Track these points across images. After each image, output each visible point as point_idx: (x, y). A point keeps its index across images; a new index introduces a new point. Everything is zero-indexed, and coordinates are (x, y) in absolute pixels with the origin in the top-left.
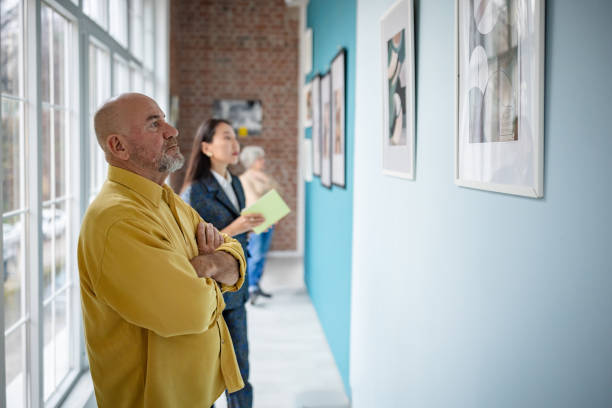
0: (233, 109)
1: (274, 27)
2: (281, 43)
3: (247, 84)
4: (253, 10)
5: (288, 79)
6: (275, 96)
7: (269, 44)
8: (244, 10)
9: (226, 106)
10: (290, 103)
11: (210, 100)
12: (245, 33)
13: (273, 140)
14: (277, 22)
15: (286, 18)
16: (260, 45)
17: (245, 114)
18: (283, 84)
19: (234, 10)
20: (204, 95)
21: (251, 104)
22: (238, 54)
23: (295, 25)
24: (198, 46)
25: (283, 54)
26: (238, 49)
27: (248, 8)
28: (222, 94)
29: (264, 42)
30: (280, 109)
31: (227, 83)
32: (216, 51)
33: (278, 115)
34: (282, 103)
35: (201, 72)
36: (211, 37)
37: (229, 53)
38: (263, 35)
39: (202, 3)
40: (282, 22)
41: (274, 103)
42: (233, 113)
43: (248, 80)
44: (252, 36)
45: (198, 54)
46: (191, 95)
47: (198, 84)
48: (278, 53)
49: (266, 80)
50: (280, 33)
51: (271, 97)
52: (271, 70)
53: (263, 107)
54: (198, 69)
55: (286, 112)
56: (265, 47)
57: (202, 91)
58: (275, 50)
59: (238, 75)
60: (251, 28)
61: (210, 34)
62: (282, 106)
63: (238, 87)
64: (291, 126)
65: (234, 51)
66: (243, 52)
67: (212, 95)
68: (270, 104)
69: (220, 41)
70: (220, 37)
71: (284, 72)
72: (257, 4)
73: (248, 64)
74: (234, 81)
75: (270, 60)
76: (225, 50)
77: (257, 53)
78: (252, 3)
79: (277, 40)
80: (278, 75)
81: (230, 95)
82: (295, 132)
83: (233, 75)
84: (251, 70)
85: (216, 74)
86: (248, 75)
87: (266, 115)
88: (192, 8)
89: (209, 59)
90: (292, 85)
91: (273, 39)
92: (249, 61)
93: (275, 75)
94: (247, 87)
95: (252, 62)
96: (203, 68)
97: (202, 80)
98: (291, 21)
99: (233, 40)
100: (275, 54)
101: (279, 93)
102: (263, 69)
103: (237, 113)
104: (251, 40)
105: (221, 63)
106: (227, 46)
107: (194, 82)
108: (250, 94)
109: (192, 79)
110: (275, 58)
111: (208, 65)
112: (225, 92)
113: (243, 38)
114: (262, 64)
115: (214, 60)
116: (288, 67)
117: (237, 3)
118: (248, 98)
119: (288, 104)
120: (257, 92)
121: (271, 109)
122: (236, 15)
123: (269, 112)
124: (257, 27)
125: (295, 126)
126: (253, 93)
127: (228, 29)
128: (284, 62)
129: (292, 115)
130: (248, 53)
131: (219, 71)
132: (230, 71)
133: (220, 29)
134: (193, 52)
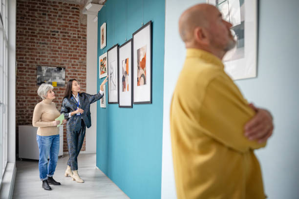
0: (48, 71)
1: (71, 27)
2: (76, 36)
3: (57, 57)
4: (60, 16)
5: (81, 56)
6: (73, 65)
7: (69, 36)
8: (56, 16)
9: (44, 69)
10: (81, 70)
11: (35, 65)
12: (56, 30)
14: (74, 24)
15: (79, 23)
16: (64, 36)
17: (56, 74)
18: (78, 59)
19: (49, 15)
20: (31, 62)
21: (60, 69)
22: (52, 40)
23: (84, 27)
24: (27, 34)
25: (77, 42)
26: (51, 38)
27: (58, 15)
28: (43, 63)
29: (67, 35)
30: (75, 73)
31: (45, 56)
32: (38, 38)
33: (74, 76)
34: (76, 69)
35: (29, 49)
36: (35, 30)
37: (46, 39)
38: (67, 31)
39: (29, 10)
40: (78, 25)
41: (72, 69)
42: (49, 74)
43: (57, 55)
44: (59, 31)
45: (28, 39)
46: (23, 62)
47: (28, 56)
48: (74, 42)
49: (67, 56)
50: (75, 31)
51: (70, 66)
52: (70, 51)
53: (66, 71)
54: (27, 47)
55: (79, 74)
56: (67, 37)
57: (30, 60)
58: (73, 40)
59: (52, 53)
60: (59, 27)
61: (36, 28)
62: (76, 71)
63: (51, 59)
64: (81, 82)
65: (49, 39)
66: (54, 40)
67: (36, 63)
68: (69, 69)
69: (41, 32)
70: (41, 30)
71: (78, 52)
72: (62, 13)
73: (57, 47)
74: (49, 55)
75: (70, 45)
76: (44, 37)
77: (62, 41)
78: (60, 13)
79: (74, 34)
80: (75, 54)
81: (47, 63)
82: (84, 85)
83: (49, 52)
84: (60, 50)
85: (38, 51)
86: (57, 53)
87: (67, 75)
88: (24, 12)
89: (34, 42)
90: (83, 59)
91: (71, 34)
92: (57, 45)
93: (73, 54)
94: (57, 59)
95: (59, 46)
96: (30, 47)
97: (30, 53)
98: (81, 25)
99: (49, 32)
100: (72, 42)
101: (75, 63)
102: (65, 50)
103: (51, 73)
104: (59, 33)
105: (41, 45)
106: (45, 35)
107: (25, 55)
108: (58, 64)
109: (24, 53)
110: (72, 44)
111: (34, 46)
112: (44, 61)
113: (54, 31)
114: (65, 47)
115: (37, 43)
116: (80, 50)
117: (51, 12)
118: (57, 66)
119: (79, 70)
120: (63, 62)
121: (70, 72)
122: (50, 18)
123: (69, 74)
124: (63, 26)
125: (84, 82)
126: (60, 62)
127: (46, 26)
128: (78, 46)
129: (82, 76)
130: (57, 40)
131: (41, 49)
132: (47, 50)
133: (41, 26)
134: (24, 37)
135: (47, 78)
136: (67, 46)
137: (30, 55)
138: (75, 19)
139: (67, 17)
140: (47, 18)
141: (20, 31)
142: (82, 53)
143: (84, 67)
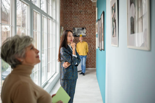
0: (78, 30)
1: (89, 8)
2: (91, 12)
3: (82, 23)
4: (83, 4)
5: (93, 22)
6: (89, 26)
7: (88, 13)
8: (81, 4)
9: (76, 29)
10: (94, 28)
11: (72, 28)
12: (82, 10)
13: (89, 38)
15: (92, 6)
16: (85, 13)
17: (81, 31)
18: (92, 23)
19: (78, 4)
20: (70, 26)
21: (83, 29)
22: (80, 15)
23: (95, 7)
24: (69, 14)
25: (91, 15)
26: (79, 14)
27: (82, 3)
28: (75, 26)
29: (86, 12)
30: (91, 30)
31: (76, 23)
32: (74, 15)
33: (90, 31)
34: (91, 28)
35: (70, 20)
36: (72, 11)
37: (77, 15)
38: (86, 10)
39: (70, 2)
40: (91, 7)
41: (89, 28)
42: (78, 31)
43: (82, 22)
44: (83, 11)
45: (69, 16)
46: (67, 26)
47: (69, 24)
48: (90, 15)
49: (87, 22)
50: (90, 10)
51: (88, 27)
52: (88, 19)
53: (86, 29)
54: (69, 19)
55: (92, 31)
56: (87, 13)
57: (70, 25)
58: (89, 14)
59: (80, 21)
60: (83, 9)
61: (72, 10)
62: (91, 29)
63: (80, 24)
64: (94, 34)
65: (79, 15)
66: (81, 15)
67: (73, 26)
68: (88, 28)
69: (75, 12)
70: (75, 11)
71: (92, 20)
72: (84, 2)
73: (82, 18)
74: (78, 23)
75: (88, 17)
76: (76, 14)
77: (84, 15)
78: (83, 2)
79: (90, 11)
80: (90, 21)
81: (77, 26)
82: (95, 36)
83: (78, 21)
84: (83, 20)
85: (74, 21)
86: (82, 21)
87: (87, 31)
88: (67, 3)
89: (72, 17)
90: (94, 23)
91: (89, 11)
92: (82, 17)
93: (89, 21)
94: (82, 24)
95: (83, 18)
96: (70, 19)
97: (70, 22)
98: (93, 7)
99: (78, 12)
100: (89, 15)
101: (91, 25)
102: (86, 19)
103: (79, 31)
104: (83, 12)
105: (75, 18)
106: (77, 13)
107: (68, 23)
108: (83, 26)
109: (67, 22)
110: (89, 16)
111: (72, 18)
112: (76, 25)
113: (81, 11)
114: (86, 18)
115: (73, 17)
116: (93, 19)
117: (79, 2)
118: (82, 27)
119: (93, 28)
120: (85, 25)
121: (88, 30)
122: (79, 5)
123: (88, 31)
124: (85, 8)
125: (95, 34)
126: (83, 25)
127: (77, 9)
128: (92, 17)
129: (94, 31)
130: (82, 15)
131: (75, 20)
132: (78, 20)
133: (75, 9)
134: (68, 15)
135: (77, 33)
136: (87, 17)
137: (70, 23)
138: (90, 4)
139: (86, 4)
140: (77, 5)
141: (66, 13)
142: (94, 20)
143: (95, 27)
